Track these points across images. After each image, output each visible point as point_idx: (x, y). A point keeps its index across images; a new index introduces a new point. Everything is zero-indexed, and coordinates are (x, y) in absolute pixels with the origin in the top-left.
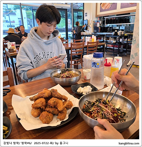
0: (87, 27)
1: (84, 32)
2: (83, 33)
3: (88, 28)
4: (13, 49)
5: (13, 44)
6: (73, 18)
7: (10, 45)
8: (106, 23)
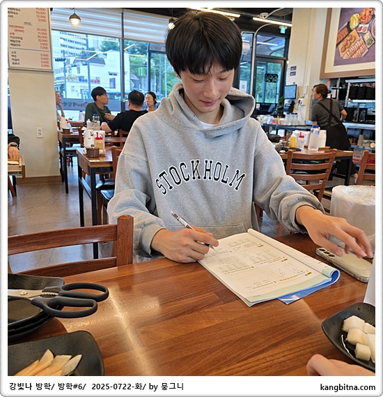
0: (293, 104)
1: (284, 116)
2: (281, 119)
3: (296, 106)
4: (99, 149)
5: (99, 137)
6: (255, 80)
7: (92, 139)
8: (349, 97)
